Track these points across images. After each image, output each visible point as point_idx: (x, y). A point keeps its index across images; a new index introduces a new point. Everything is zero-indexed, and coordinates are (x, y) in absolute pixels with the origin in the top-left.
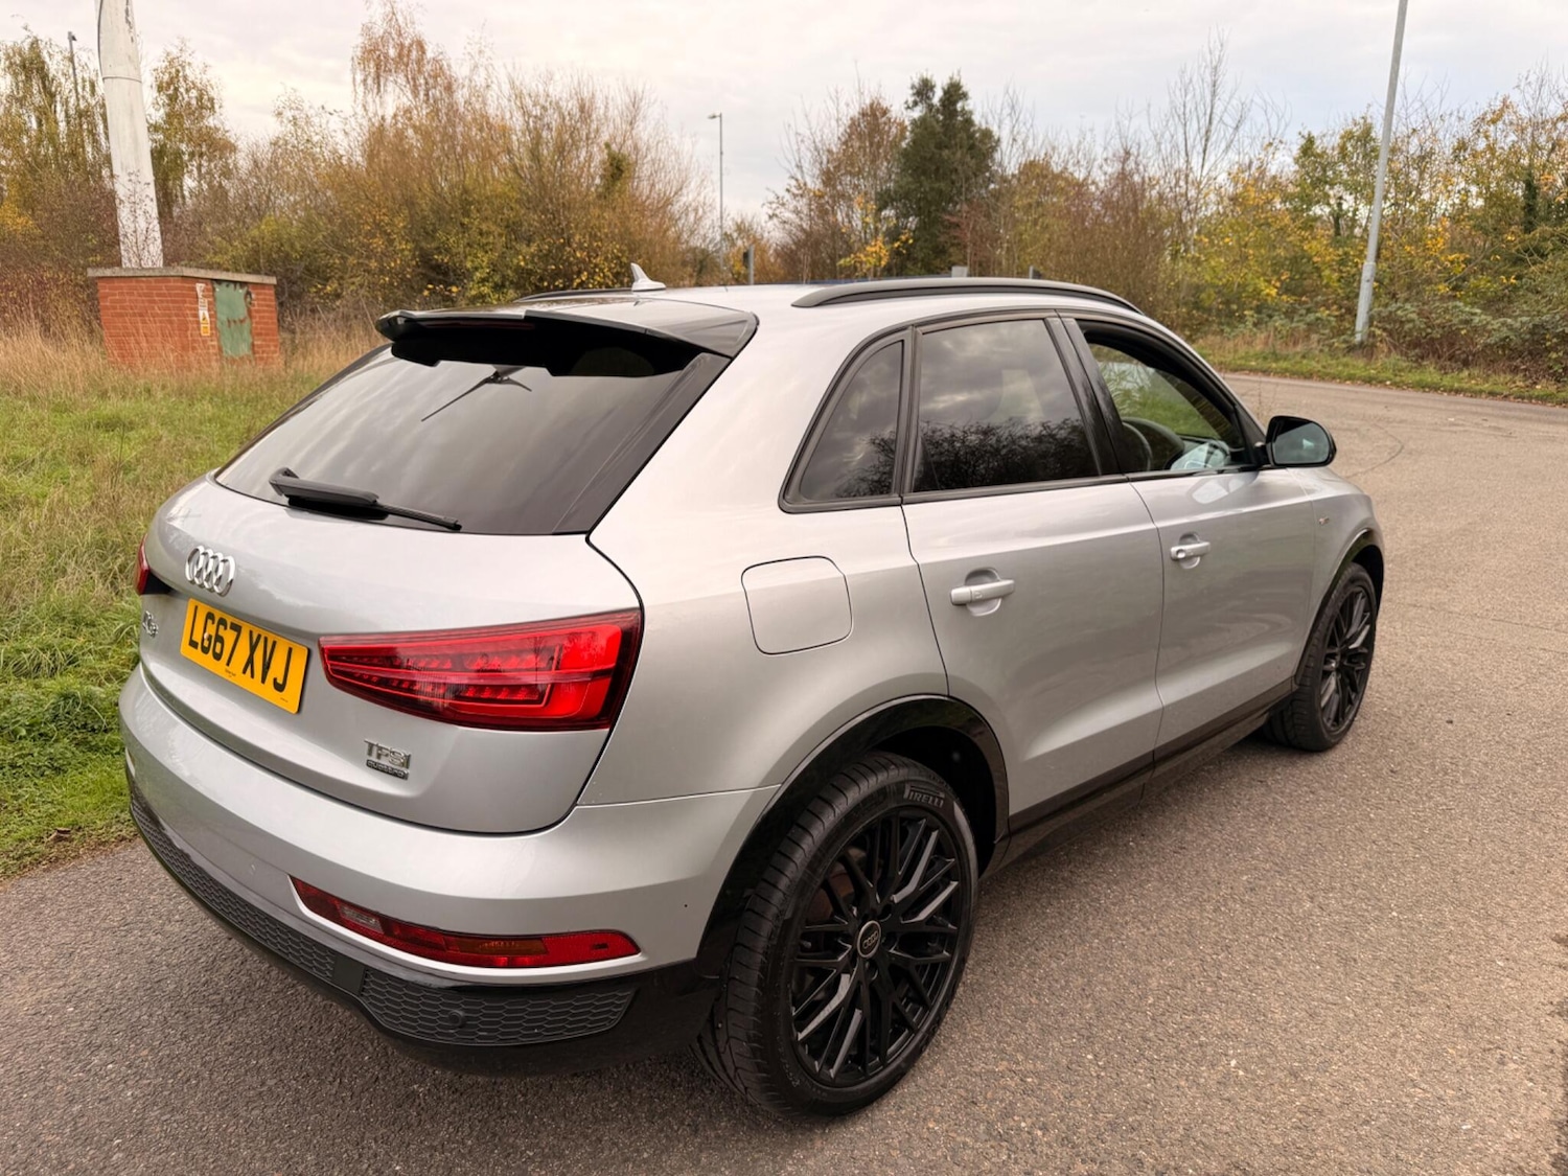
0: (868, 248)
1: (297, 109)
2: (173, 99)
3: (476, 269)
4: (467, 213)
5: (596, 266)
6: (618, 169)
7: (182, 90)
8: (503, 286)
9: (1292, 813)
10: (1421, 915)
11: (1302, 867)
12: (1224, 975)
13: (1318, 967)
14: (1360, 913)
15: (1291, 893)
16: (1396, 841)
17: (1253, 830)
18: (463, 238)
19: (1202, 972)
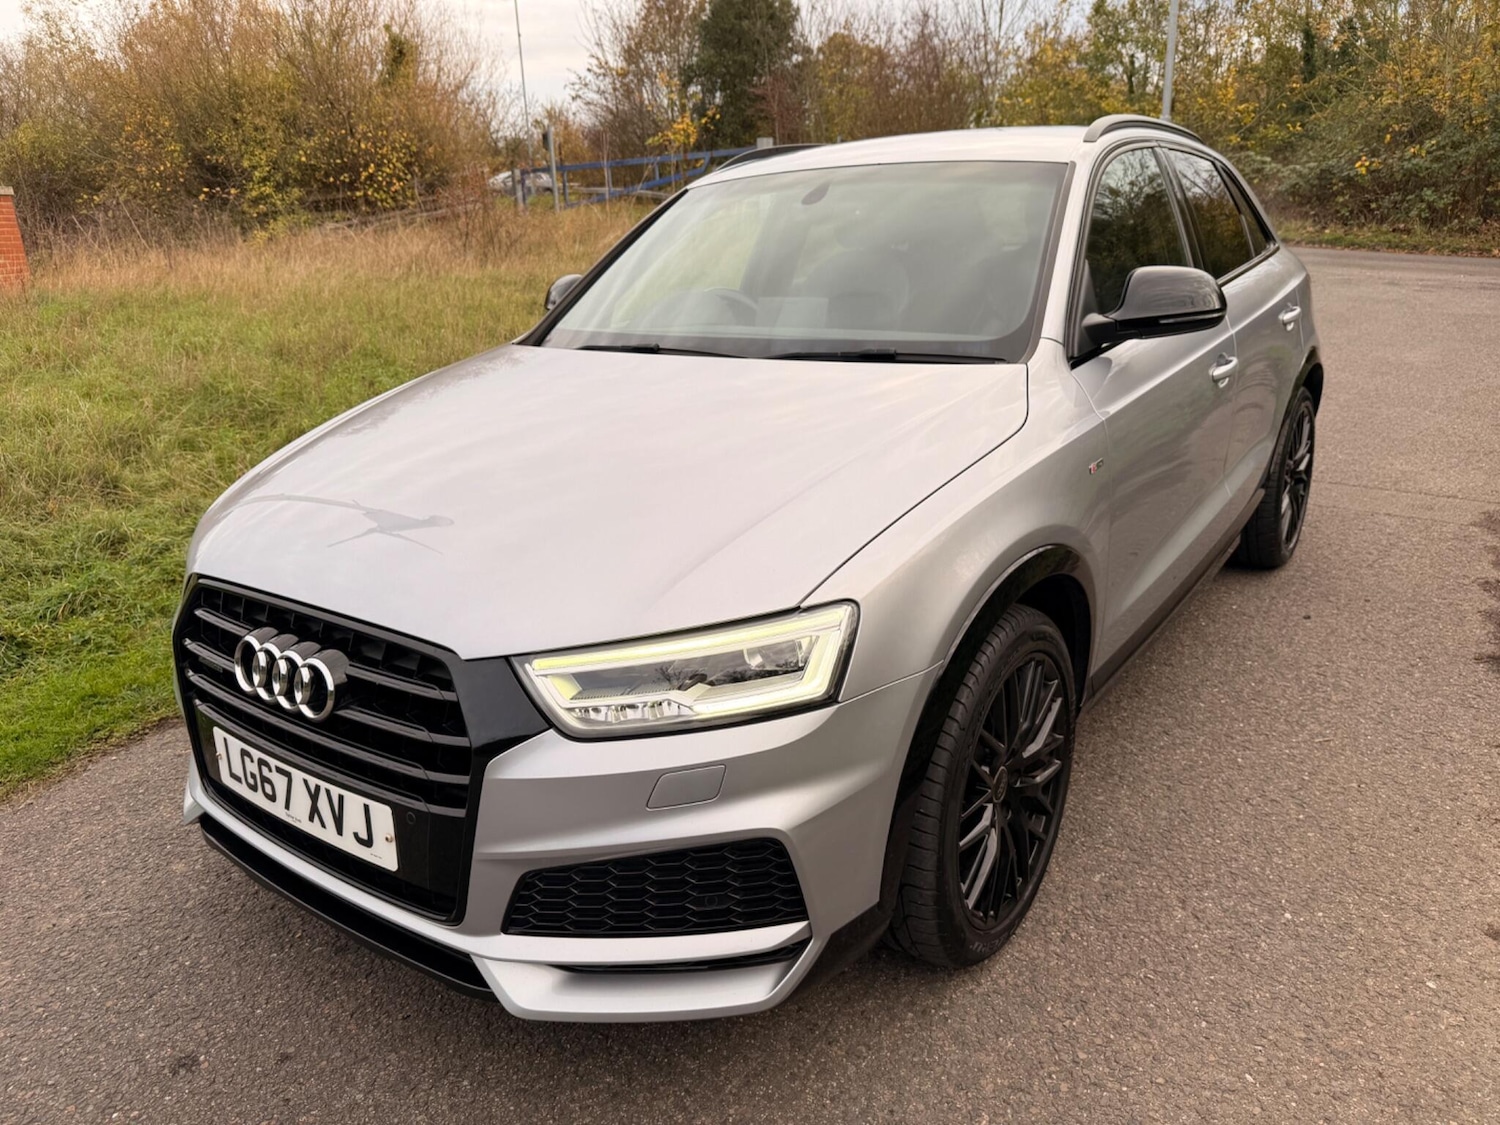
0: (675, 126)
3: (254, 168)
4: (239, 109)
5: (383, 156)
6: (400, 53)
8: (286, 183)
9: (1146, 767)
10: (1320, 914)
11: (1166, 853)
12: (1082, 1056)
13: (1204, 1024)
14: (1245, 920)
15: (1156, 896)
16: (1273, 797)
17: (1101, 798)
18: (236, 135)
19: (1052, 1055)
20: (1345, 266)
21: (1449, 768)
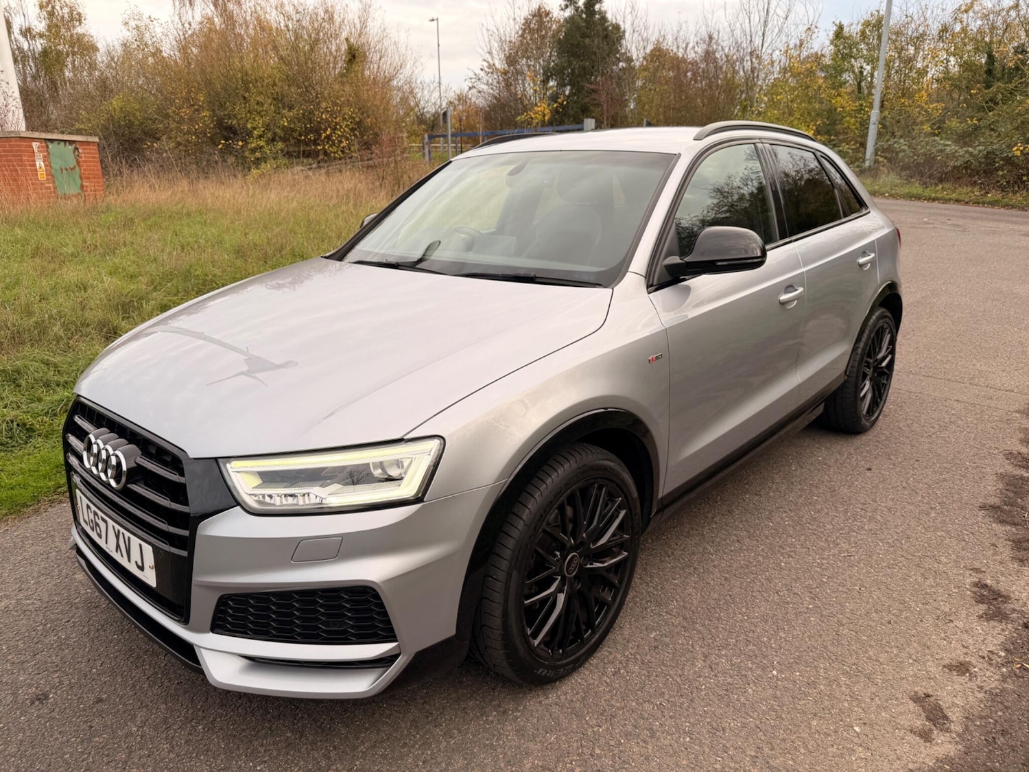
0: (536, 108)
1: (139, 19)
2: (51, 14)
3: (255, 128)
4: (248, 90)
5: (336, 123)
6: (354, 55)
7: (58, 8)
8: (273, 140)
9: (716, 563)
10: (798, 674)
11: (707, 621)
12: (598, 751)
13: (688, 739)
14: (743, 673)
15: (689, 651)
16: (796, 591)
17: (676, 581)
18: (245, 107)
19: (578, 748)
20: (995, 221)
21: (931, 581)
